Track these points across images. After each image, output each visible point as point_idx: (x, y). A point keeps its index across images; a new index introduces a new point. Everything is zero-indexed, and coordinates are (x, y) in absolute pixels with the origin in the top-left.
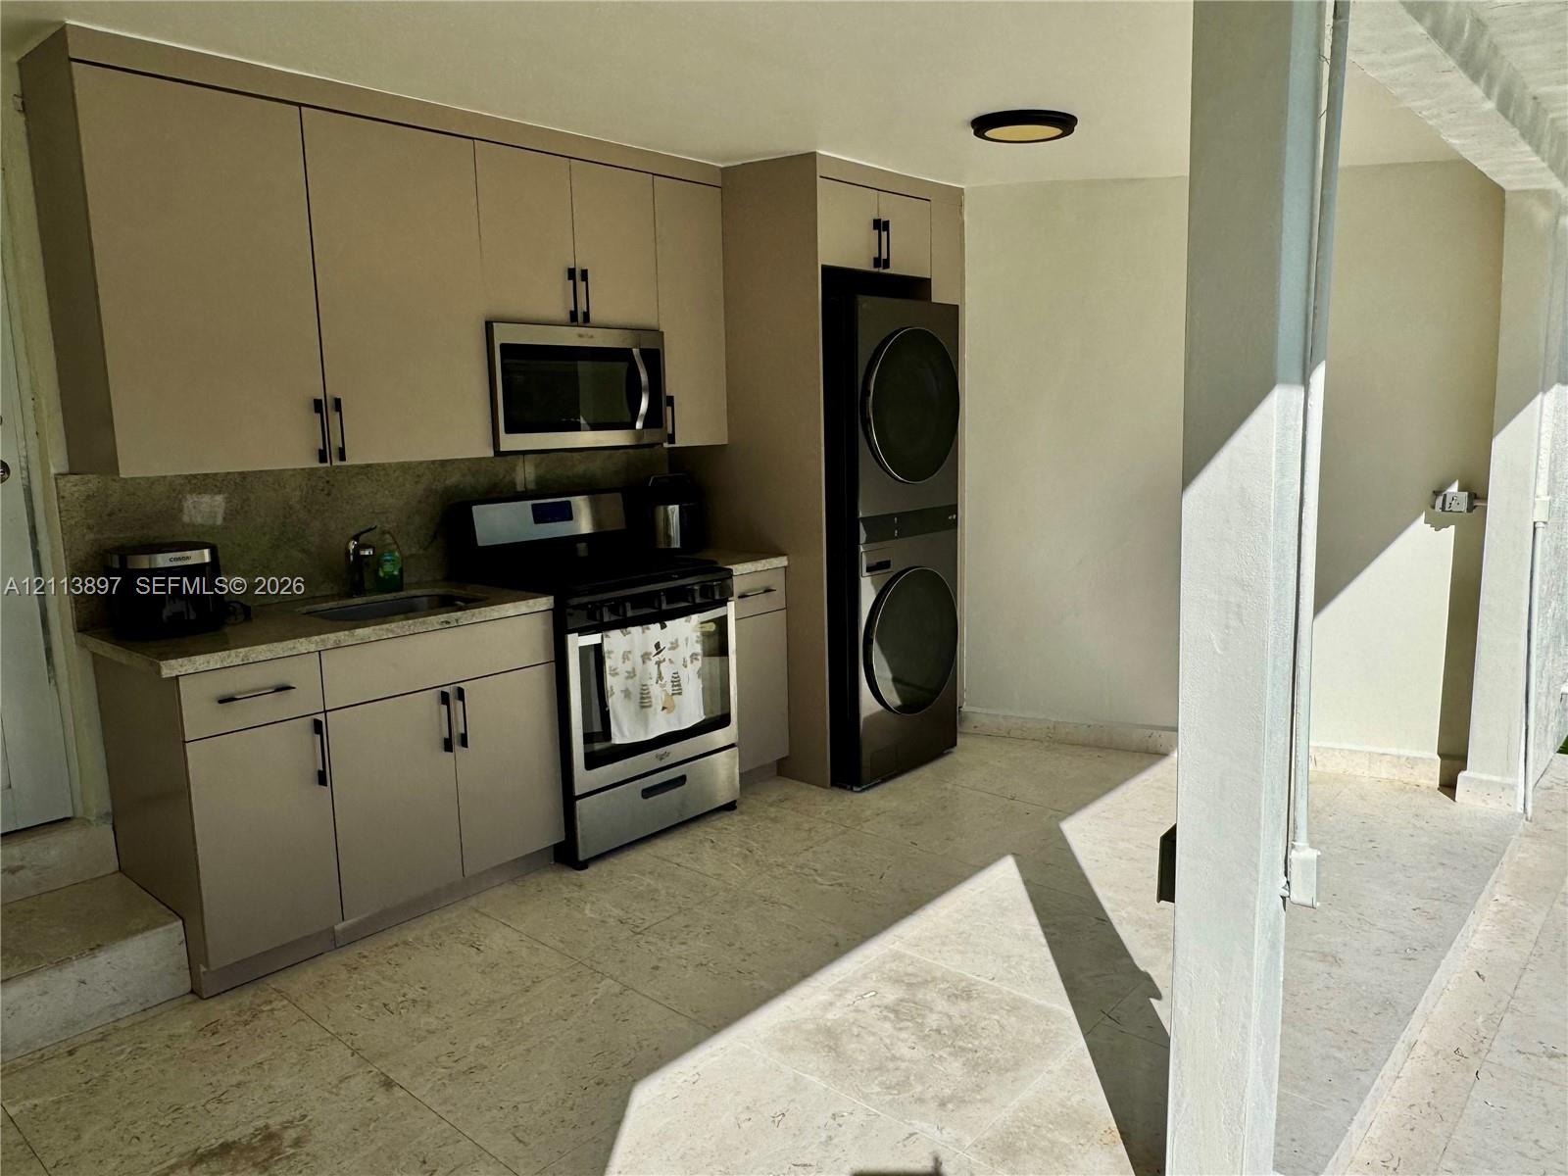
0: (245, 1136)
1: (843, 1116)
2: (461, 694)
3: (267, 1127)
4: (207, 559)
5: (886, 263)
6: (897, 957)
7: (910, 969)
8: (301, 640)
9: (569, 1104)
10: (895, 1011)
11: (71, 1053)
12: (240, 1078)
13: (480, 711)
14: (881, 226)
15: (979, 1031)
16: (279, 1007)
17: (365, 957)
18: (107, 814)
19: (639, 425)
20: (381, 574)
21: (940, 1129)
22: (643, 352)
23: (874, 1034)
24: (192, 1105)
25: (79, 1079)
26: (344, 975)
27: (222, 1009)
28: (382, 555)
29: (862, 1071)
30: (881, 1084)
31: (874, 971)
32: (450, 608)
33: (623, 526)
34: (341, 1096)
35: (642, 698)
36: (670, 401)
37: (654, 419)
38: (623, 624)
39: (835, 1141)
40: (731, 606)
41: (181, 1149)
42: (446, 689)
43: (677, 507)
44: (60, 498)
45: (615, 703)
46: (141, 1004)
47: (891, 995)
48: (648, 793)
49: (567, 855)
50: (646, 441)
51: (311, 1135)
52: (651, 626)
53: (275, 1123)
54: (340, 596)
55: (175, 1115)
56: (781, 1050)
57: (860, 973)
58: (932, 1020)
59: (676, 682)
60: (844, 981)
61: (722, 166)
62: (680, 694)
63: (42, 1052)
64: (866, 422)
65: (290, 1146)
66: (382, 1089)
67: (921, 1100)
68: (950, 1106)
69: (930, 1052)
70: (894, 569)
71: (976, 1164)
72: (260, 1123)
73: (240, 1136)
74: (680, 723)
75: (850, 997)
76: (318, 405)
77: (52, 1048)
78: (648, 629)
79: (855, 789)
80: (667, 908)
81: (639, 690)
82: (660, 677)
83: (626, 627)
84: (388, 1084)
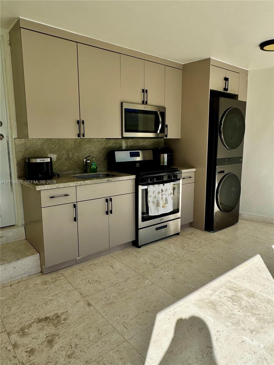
0: (51, 316)
1: (220, 332)
2: (111, 200)
3: (57, 313)
4: (49, 161)
5: (227, 90)
6: (230, 282)
7: (234, 286)
8: (71, 183)
9: (138, 317)
10: (231, 298)
11: (11, 286)
12: (51, 298)
13: (116, 204)
14: (226, 79)
15: (259, 308)
16: (62, 279)
17: (84, 267)
18: (23, 225)
19: (158, 132)
20: (92, 168)
21: (252, 341)
22: (160, 112)
23: (226, 305)
24: (39, 304)
25: (12, 293)
26: (79, 272)
27: (47, 278)
28: (92, 163)
29: (224, 317)
30: (231, 322)
31: (224, 285)
32: (109, 177)
33: (152, 159)
34: (77, 307)
35: (157, 204)
36: (167, 126)
37: (162, 131)
38: (153, 184)
39: (219, 340)
40: (181, 180)
41: (36, 317)
42: (107, 198)
43: (166, 154)
44: (15, 144)
45: (150, 205)
46: (29, 274)
47: (230, 293)
48: (157, 229)
49: (135, 244)
50: (160, 136)
51: (68, 317)
52: (161, 185)
53: (59, 312)
54: (81, 173)
55: (35, 307)
56: (199, 307)
57: (219, 286)
58: (244, 303)
59: (166, 200)
60: (215, 288)
61: (183, 64)
62: (167, 203)
63: (4, 285)
64: (220, 132)
65: (63, 320)
66: (88, 306)
67: (244, 330)
68: (254, 333)
69: (245, 314)
70: (225, 173)
71: (266, 355)
72: (56, 312)
73: (50, 315)
74: (167, 211)
75: (217, 293)
76: (78, 122)
77: (7, 284)
78: (160, 185)
79: (211, 232)
80: (162, 261)
81: (156, 202)
82: (162, 198)
83: (154, 184)
84: (89, 305)
